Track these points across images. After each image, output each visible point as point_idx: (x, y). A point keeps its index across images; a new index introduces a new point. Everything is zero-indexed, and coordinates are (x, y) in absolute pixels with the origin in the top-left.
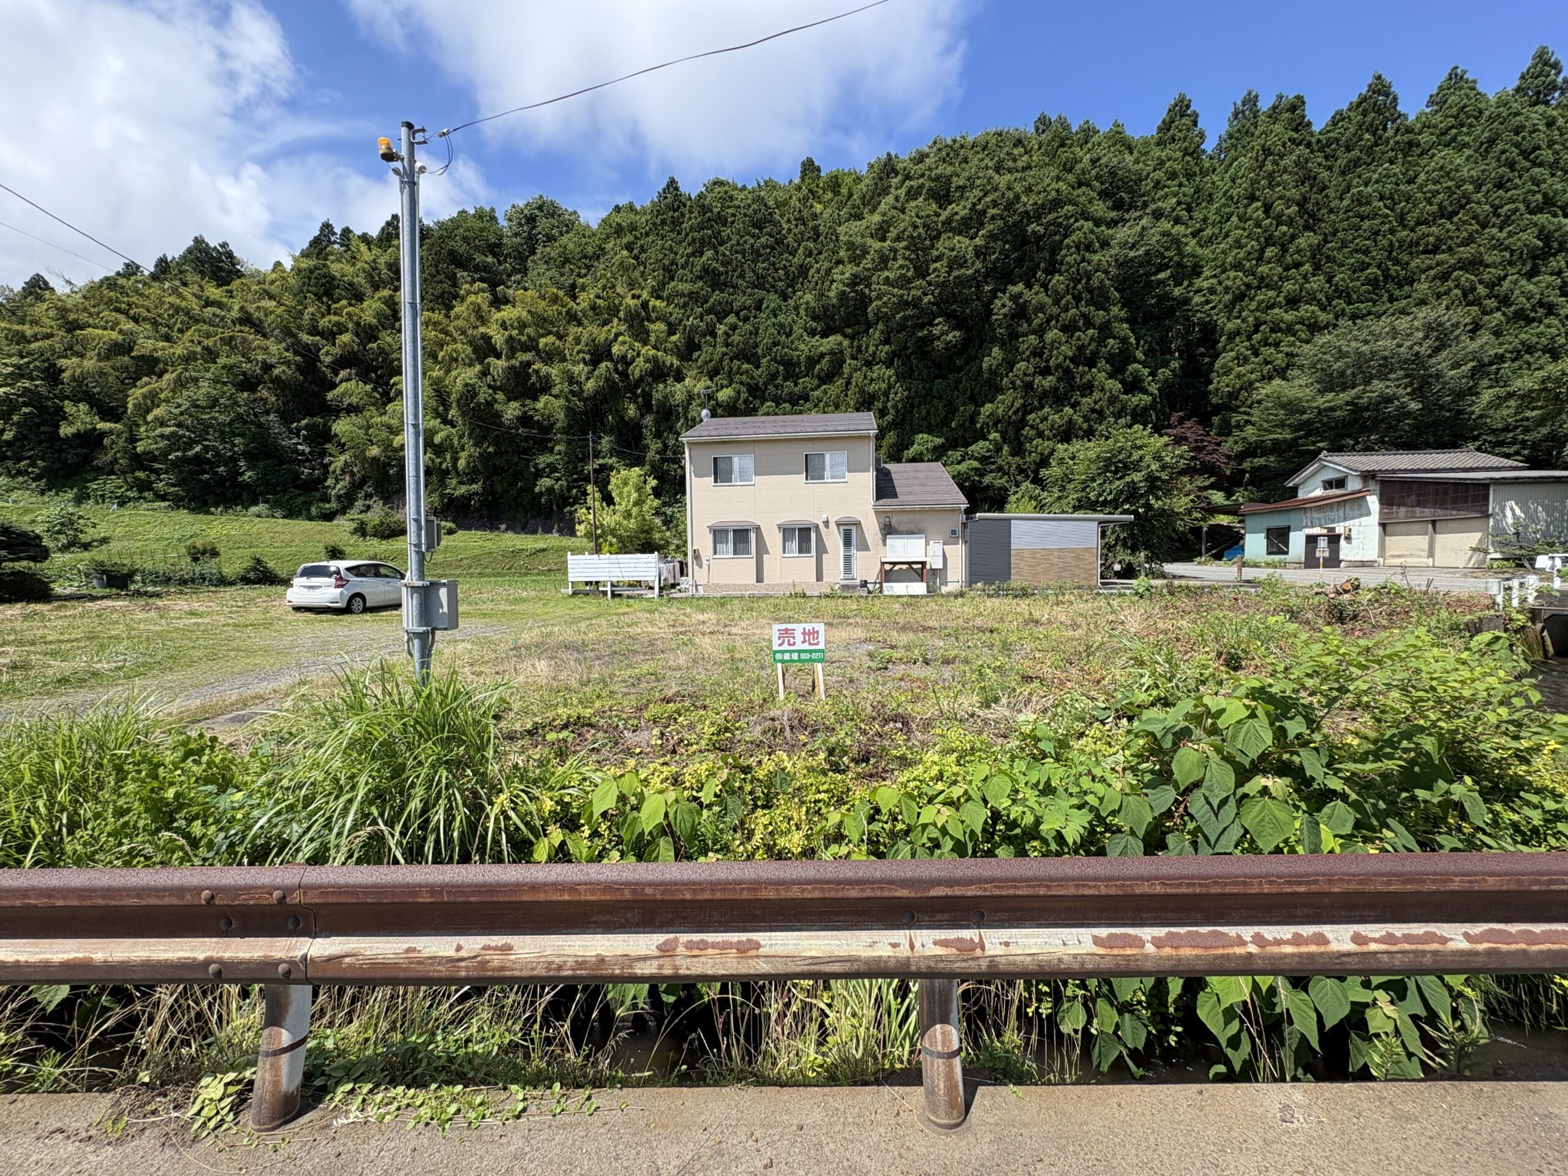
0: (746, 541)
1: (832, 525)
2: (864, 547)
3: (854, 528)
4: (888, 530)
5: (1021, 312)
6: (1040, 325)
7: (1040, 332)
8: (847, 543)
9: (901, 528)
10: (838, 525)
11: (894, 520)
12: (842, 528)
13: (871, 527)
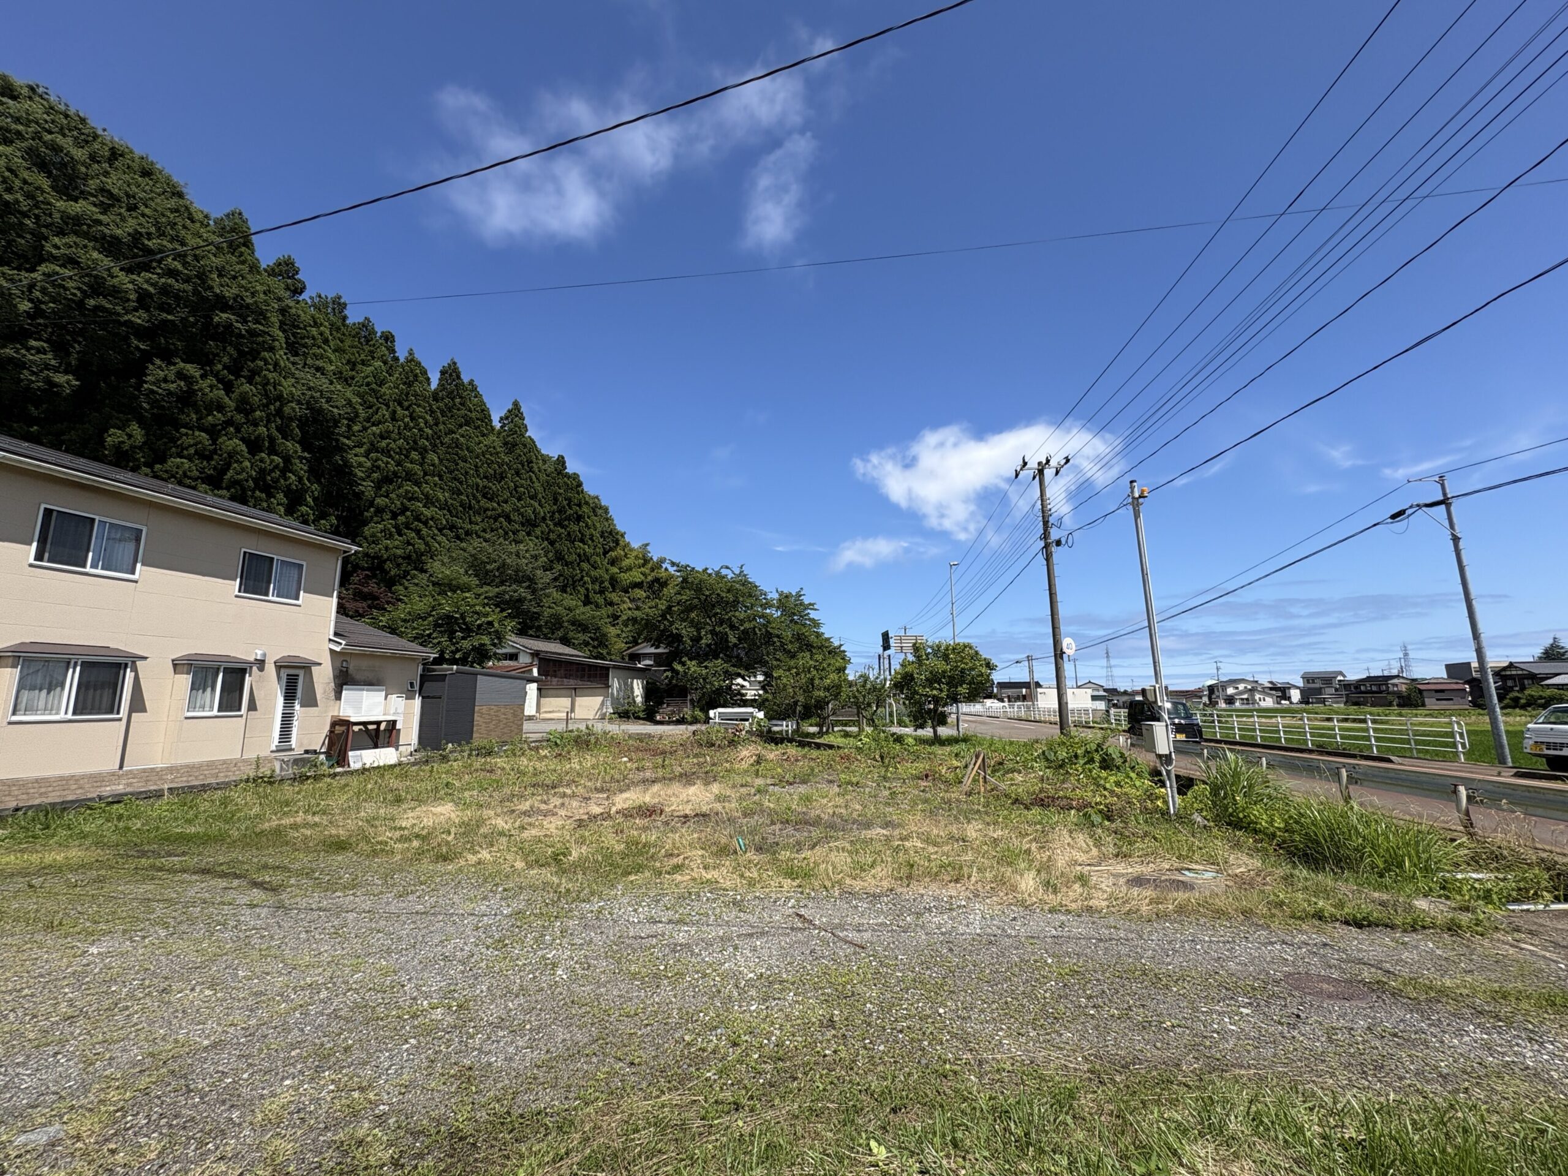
0: (115, 687)
1: (270, 668)
2: (311, 701)
3: (301, 673)
4: (344, 679)
5: (187, 399)
6: (214, 426)
7: (213, 432)
8: (290, 695)
9: (358, 677)
10: (279, 667)
11: (353, 666)
12: (284, 673)
13: (323, 676)
